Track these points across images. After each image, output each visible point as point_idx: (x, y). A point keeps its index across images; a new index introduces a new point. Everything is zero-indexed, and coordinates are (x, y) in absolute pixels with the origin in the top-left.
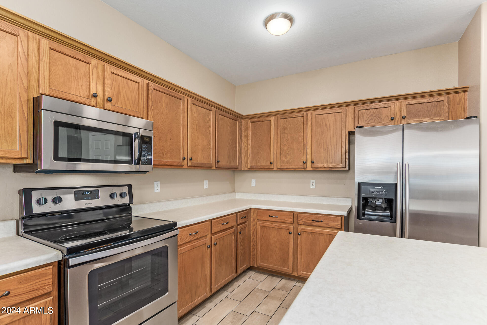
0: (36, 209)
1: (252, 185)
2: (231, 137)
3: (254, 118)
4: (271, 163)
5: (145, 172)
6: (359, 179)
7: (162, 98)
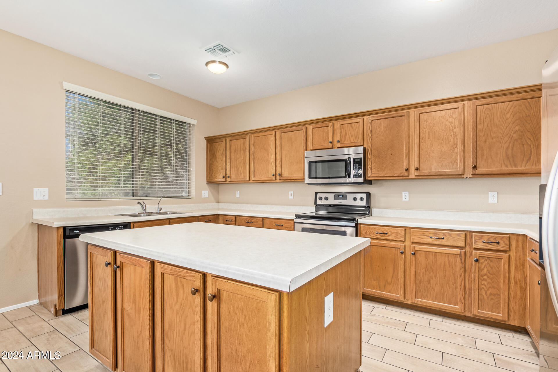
7: (380, 123)
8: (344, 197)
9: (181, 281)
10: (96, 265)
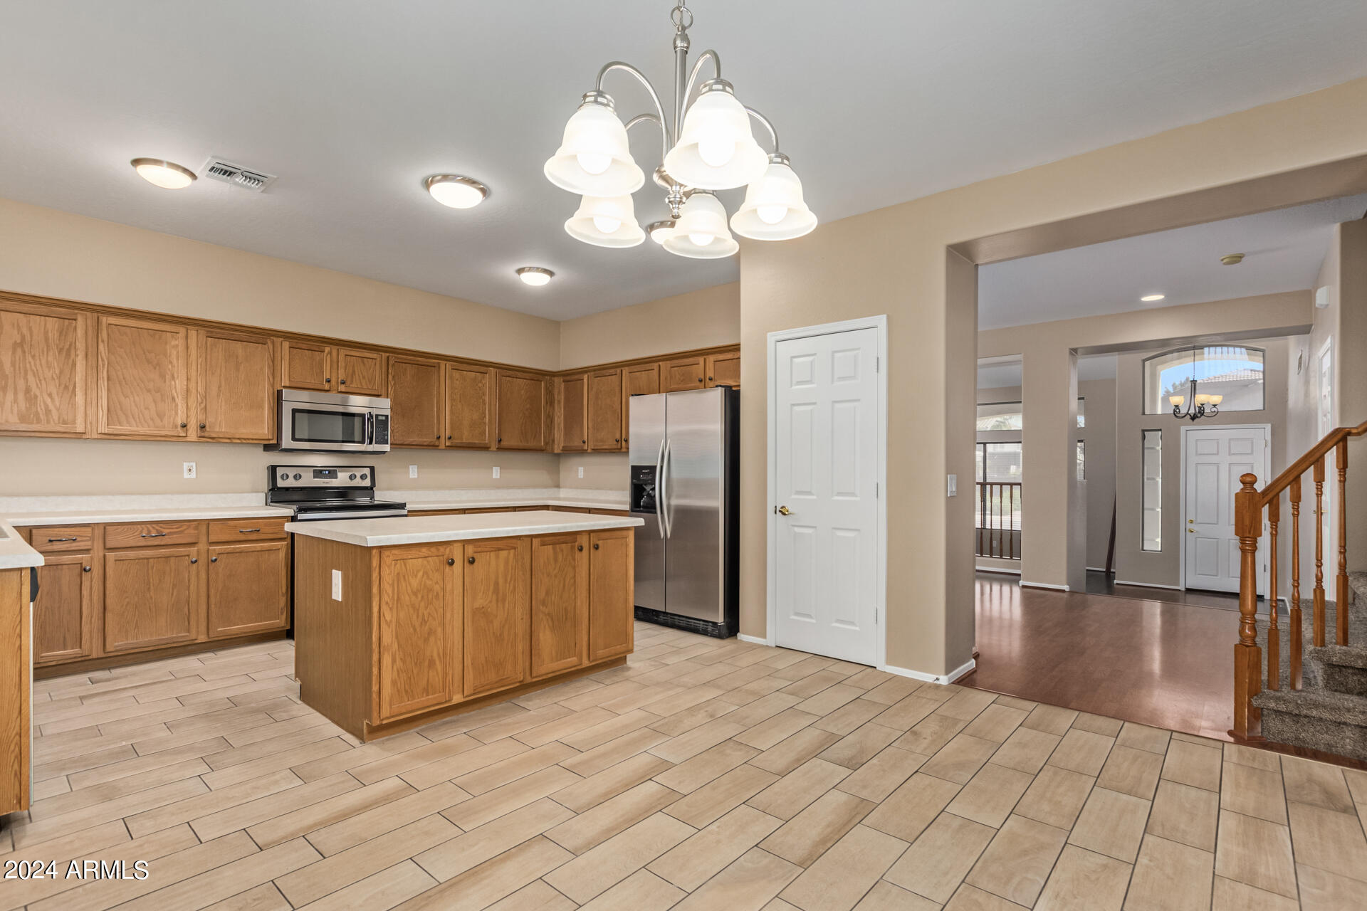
0: (280, 483)
1: (579, 477)
2: (528, 406)
3: (568, 375)
4: (584, 442)
5: (384, 452)
6: (635, 459)
7: (406, 369)
8: (332, 473)
10: (404, 577)
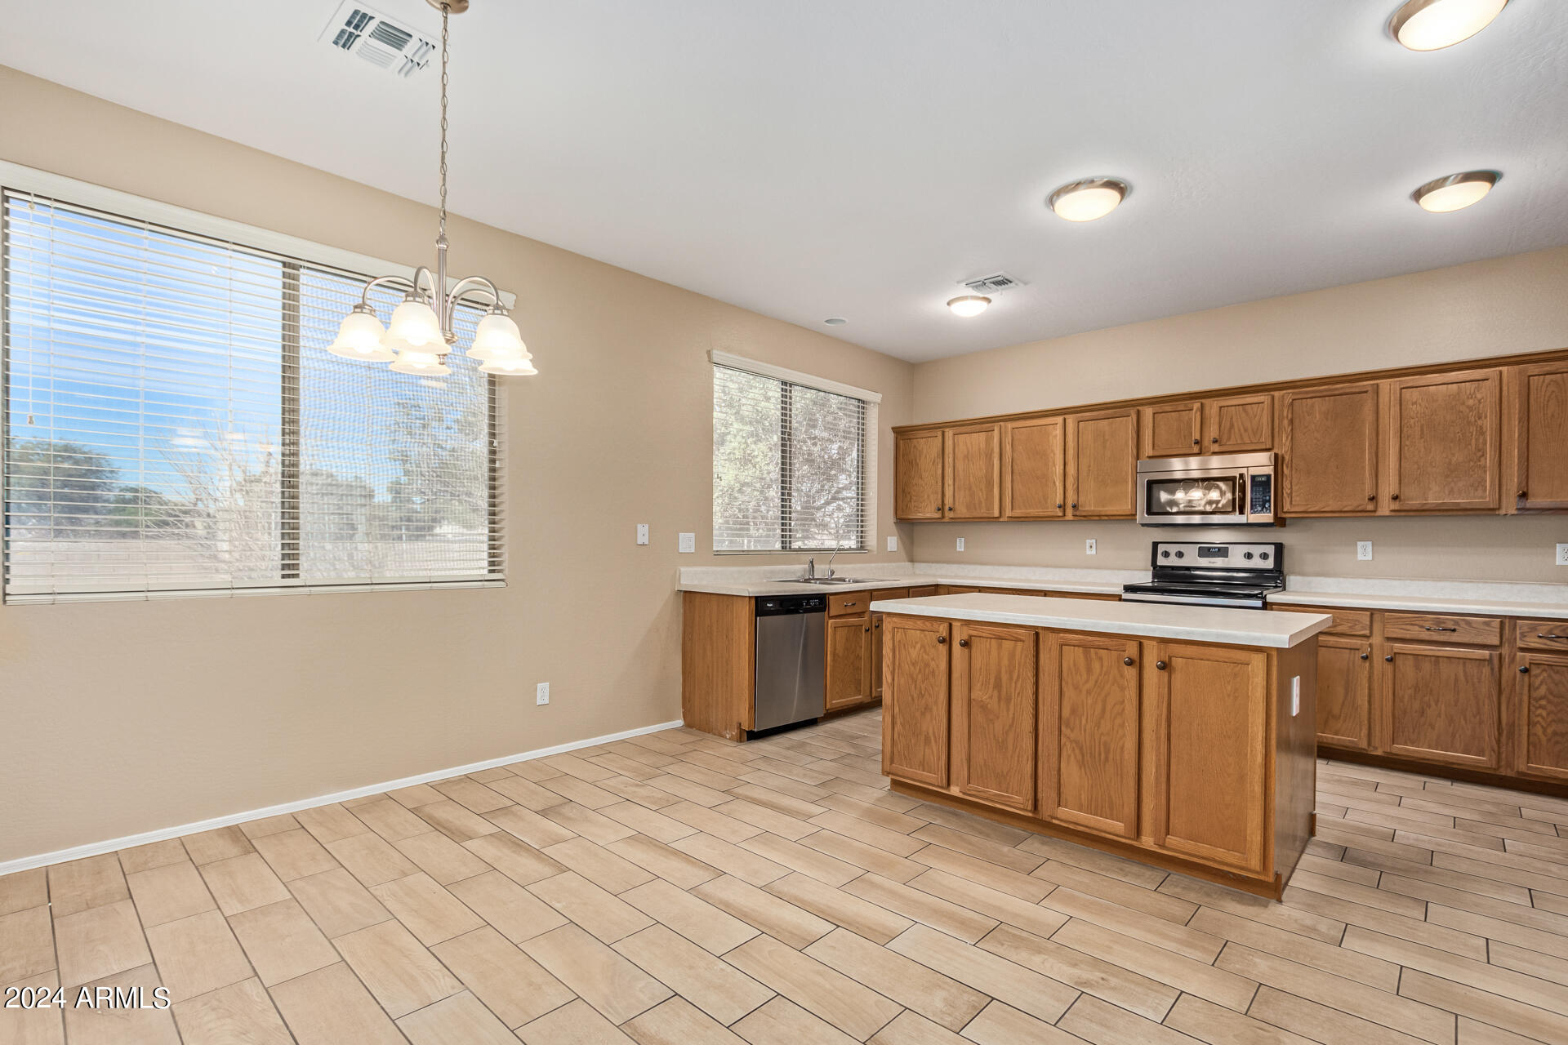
0: (1162, 562)
7: (1313, 406)
8: (1223, 552)
9: (1096, 654)
10: (904, 645)
